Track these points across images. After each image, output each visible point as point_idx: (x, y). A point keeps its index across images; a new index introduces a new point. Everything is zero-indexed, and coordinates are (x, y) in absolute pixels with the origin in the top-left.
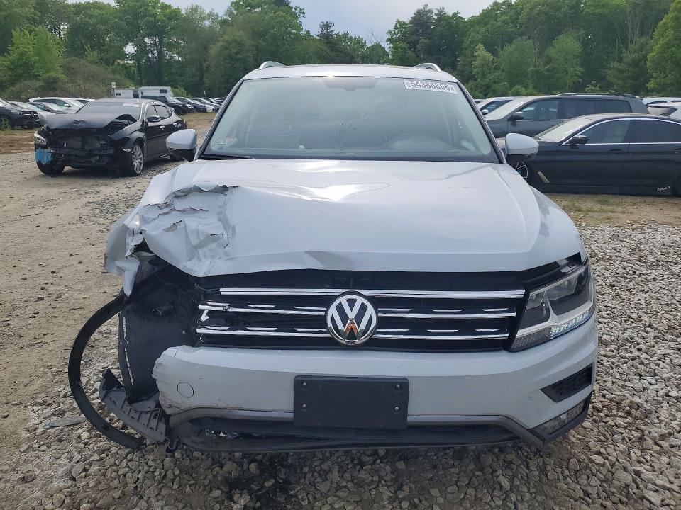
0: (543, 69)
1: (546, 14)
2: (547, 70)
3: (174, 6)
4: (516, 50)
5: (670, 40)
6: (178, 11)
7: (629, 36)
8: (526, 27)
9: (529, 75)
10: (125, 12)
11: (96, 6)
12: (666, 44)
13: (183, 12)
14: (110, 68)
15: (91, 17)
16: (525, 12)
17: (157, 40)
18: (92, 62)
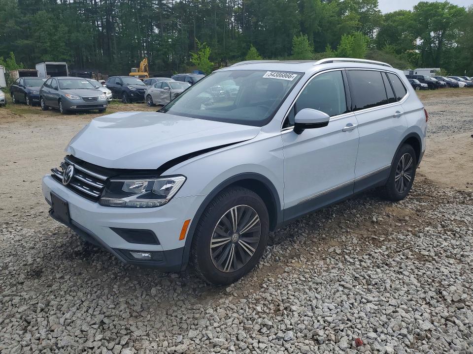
3: (460, 6)
6: (463, 9)
10: (420, 15)
11: (401, 13)
13: (467, 10)
14: (398, 56)
15: (395, 21)
17: (440, 33)
18: (387, 53)
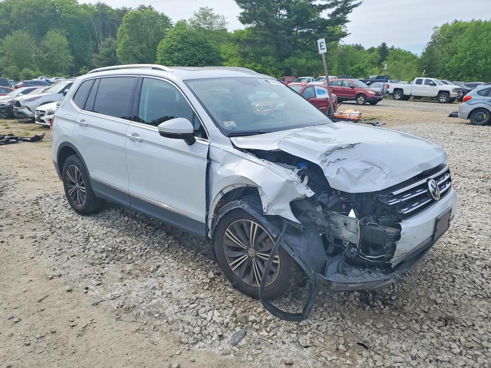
0: (44, 56)
1: (32, 13)
2: (47, 57)
4: (16, 40)
5: (127, 41)
7: (97, 36)
8: (17, 22)
9: (34, 61)
12: (126, 43)
16: (15, 10)
